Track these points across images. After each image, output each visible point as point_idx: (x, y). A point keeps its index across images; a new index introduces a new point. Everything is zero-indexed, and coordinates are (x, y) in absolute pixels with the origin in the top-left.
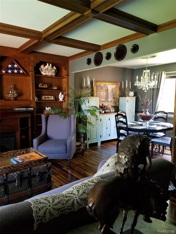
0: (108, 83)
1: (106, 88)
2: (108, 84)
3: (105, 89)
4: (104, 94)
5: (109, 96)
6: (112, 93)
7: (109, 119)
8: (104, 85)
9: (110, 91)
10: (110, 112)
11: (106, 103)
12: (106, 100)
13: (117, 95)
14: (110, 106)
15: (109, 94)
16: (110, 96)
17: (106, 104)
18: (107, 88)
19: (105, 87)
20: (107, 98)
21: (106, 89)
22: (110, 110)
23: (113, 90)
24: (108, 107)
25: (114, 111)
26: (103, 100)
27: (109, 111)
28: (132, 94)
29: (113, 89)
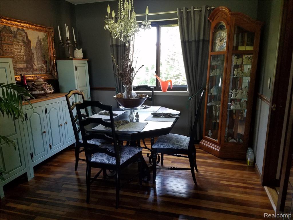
0: (27, 25)
1: (23, 36)
2: (28, 28)
3: (21, 38)
4: (22, 51)
5: (35, 56)
6: (39, 50)
7: (46, 111)
8: (18, 29)
9: (35, 45)
10: (46, 95)
11: (29, 73)
12: (29, 66)
13: (52, 55)
14: (42, 80)
15: (34, 51)
16: (37, 58)
17: (30, 77)
18: (27, 37)
19: (20, 34)
20: (30, 61)
21: (25, 40)
22: (43, 89)
23: (41, 44)
24: (38, 83)
25: (52, 91)
26: (21, 66)
27: (43, 92)
28: (79, 53)
29: (40, 41)
